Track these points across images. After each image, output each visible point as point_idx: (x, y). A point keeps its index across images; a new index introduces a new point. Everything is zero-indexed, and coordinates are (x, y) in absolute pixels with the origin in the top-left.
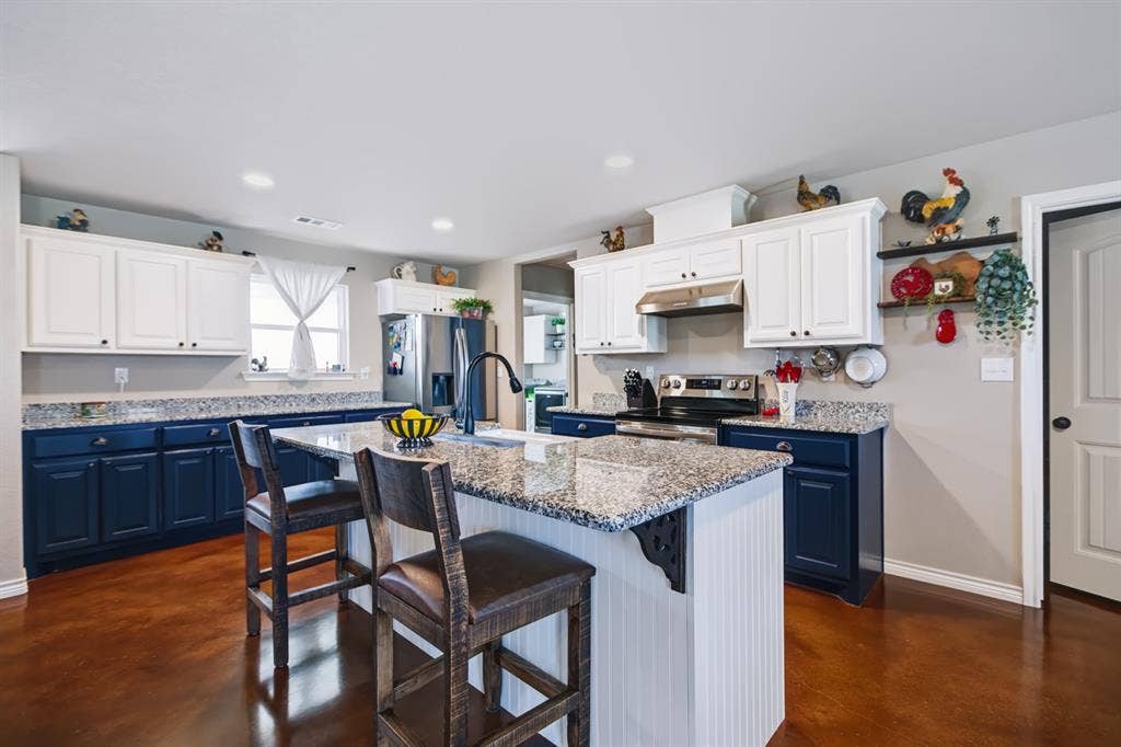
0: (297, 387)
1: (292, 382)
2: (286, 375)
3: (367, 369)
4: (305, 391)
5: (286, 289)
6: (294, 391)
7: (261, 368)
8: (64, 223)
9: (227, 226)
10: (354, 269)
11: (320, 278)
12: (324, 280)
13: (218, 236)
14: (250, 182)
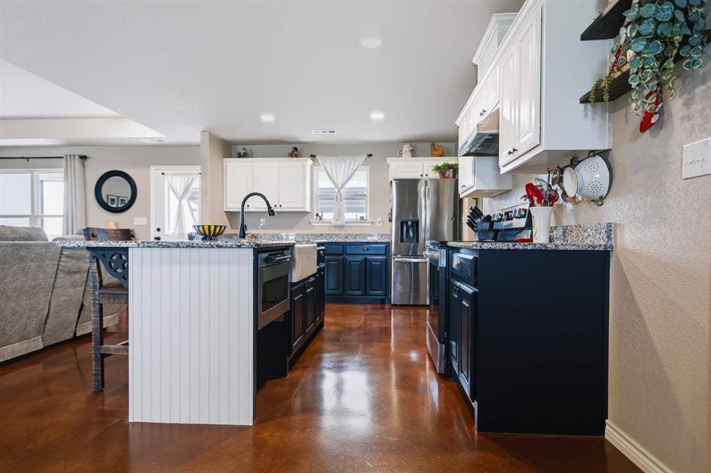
0: (339, 230)
1: (336, 227)
2: (330, 222)
3: (379, 219)
4: (342, 232)
5: (331, 174)
6: (337, 232)
7: (321, 219)
8: (240, 156)
9: (300, 143)
10: (371, 155)
11: (350, 164)
12: (353, 164)
13: (296, 149)
14: (265, 119)
